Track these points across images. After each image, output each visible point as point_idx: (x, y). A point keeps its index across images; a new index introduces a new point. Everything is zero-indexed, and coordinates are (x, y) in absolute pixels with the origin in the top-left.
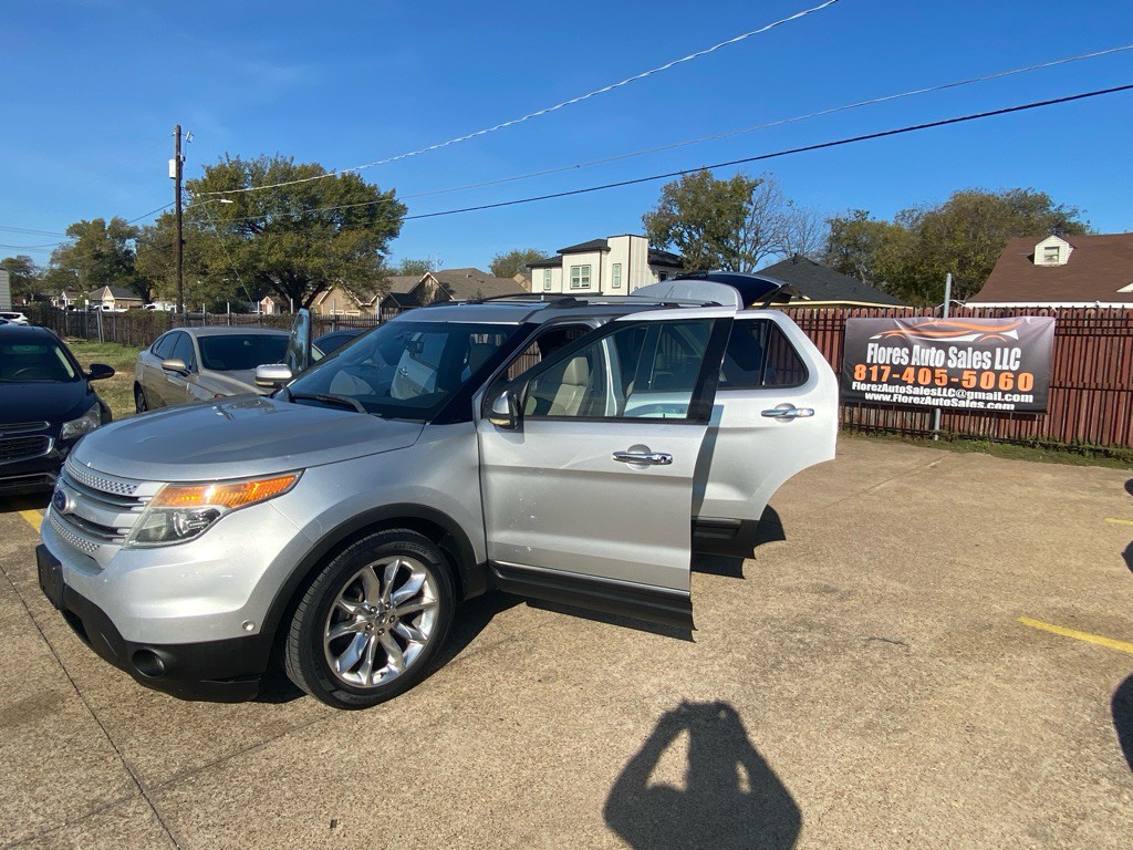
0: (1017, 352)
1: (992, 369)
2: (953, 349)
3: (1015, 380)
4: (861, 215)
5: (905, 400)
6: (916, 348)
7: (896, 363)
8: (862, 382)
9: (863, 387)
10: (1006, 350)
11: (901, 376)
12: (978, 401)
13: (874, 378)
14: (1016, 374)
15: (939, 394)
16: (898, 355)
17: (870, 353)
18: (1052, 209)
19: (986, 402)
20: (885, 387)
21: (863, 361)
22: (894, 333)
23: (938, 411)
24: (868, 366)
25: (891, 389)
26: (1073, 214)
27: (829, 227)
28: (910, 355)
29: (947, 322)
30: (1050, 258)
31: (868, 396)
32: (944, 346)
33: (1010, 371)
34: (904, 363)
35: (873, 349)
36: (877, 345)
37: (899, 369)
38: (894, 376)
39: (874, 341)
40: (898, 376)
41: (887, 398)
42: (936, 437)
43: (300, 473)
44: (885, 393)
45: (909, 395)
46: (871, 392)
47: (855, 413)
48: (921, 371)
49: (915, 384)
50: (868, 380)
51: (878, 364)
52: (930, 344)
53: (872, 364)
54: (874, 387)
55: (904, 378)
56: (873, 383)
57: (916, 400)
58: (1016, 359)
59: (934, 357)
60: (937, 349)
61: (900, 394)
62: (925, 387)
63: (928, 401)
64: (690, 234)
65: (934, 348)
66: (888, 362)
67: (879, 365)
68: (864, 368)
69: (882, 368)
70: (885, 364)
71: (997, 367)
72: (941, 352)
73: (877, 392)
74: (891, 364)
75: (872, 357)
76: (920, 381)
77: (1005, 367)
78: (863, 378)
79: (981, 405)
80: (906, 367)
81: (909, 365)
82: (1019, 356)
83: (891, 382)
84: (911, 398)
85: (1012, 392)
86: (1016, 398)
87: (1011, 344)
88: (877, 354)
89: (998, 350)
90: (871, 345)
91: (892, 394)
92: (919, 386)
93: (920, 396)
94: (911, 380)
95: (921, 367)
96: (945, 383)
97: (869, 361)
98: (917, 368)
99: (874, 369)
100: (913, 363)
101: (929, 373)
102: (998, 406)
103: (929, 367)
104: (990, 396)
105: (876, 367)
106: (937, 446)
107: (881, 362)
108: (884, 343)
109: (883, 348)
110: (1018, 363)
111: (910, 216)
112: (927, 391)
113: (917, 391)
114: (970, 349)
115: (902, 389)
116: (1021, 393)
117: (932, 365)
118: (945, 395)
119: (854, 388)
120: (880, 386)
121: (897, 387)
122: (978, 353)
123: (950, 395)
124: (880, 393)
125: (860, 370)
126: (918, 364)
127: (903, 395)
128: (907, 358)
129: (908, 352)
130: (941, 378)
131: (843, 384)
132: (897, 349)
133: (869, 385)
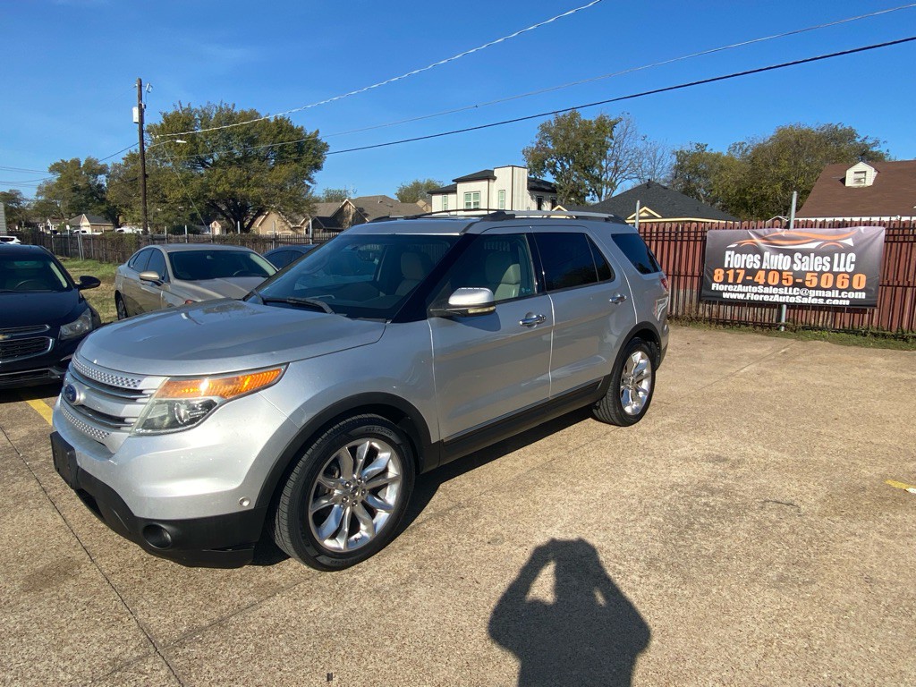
0: (852, 256)
1: (831, 271)
2: (798, 255)
3: (851, 280)
4: (701, 147)
5: (757, 298)
6: (767, 255)
7: (749, 267)
8: (720, 283)
9: (721, 288)
10: (843, 255)
11: (754, 278)
12: (818, 297)
13: (731, 280)
14: (852, 275)
15: (786, 293)
16: (751, 261)
17: (727, 259)
18: (858, 140)
19: (825, 298)
20: (740, 288)
21: (721, 266)
22: (747, 242)
23: (785, 307)
24: (726, 270)
25: (745, 289)
26: (875, 145)
27: (675, 157)
28: (761, 261)
29: (793, 232)
30: (859, 180)
31: (725, 295)
32: (791, 253)
33: (846, 272)
34: (756, 267)
35: (730, 256)
36: (733, 252)
37: (752, 272)
38: (748, 278)
39: (731, 249)
40: (751, 278)
41: (741, 297)
42: (783, 329)
43: (285, 367)
44: (740, 292)
45: (760, 294)
46: (728, 291)
47: (714, 309)
48: (771, 274)
49: (766, 285)
50: (725, 282)
51: (734, 268)
52: (779, 251)
53: (729, 269)
54: (730, 288)
55: (756, 280)
56: (729, 284)
57: (766, 298)
58: (852, 263)
59: (782, 262)
60: (784, 255)
61: (752, 293)
62: (774, 286)
63: (776, 299)
64: (562, 165)
65: (781, 255)
66: (743, 267)
67: (735, 269)
68: (722, 271)
69: (738, 271)
70: (740, 268)
71: (835, 269)
72: (788, 257)
73: (733, 292)
74: (745, 268)
75: (729, 262)
76: (770, 282)
77: (842, 269)
78: (721, 280)
79: (821, 301)
80: (757, 271)
81: (760, 269)
82: (854, 260)
83: (745, 283)
84: (762, 296)
85: (848, 290)
86: (851, 295)
87: (847, 250)
88: (734, 260)
89: (836, 256)
90: (728, 253)
91: (746, 293)
92: (769, 286)
93: (769, 294)
94: (762, 281)
95: (771, 270)
96: (790, 284)
97: (726, 266)
98: (767, 271)
99: (731, 273)
100: (764, 267)
101: (777, 275)
102: (836, 302)
103: (777, 270)
104: (829, 294)
105: (732, 271)
106: (784, 335)
107: (737, 267)
108: (739, 251)
109: (738, 255)
110: (853, 266)
111: (740, 148)
112: (775, 290)
113: (767, 290)
114: (812, 255)
115: (755, 289)
116: (855, 291)
117: (780, 268)
118: (790, 293)
119: (713, 289)
120: (736, 287)
121: (750, 287)
122: (819, 258)
123: (795, 293)
124: (735, 292)
125: (719, 274)
126: (768, 268)
127: (755, 294)
128: (759, 263)
129: (759, 258)
130: (787, 279)
131: (704, 285)
132: (751, 255)
133: (726, 286)
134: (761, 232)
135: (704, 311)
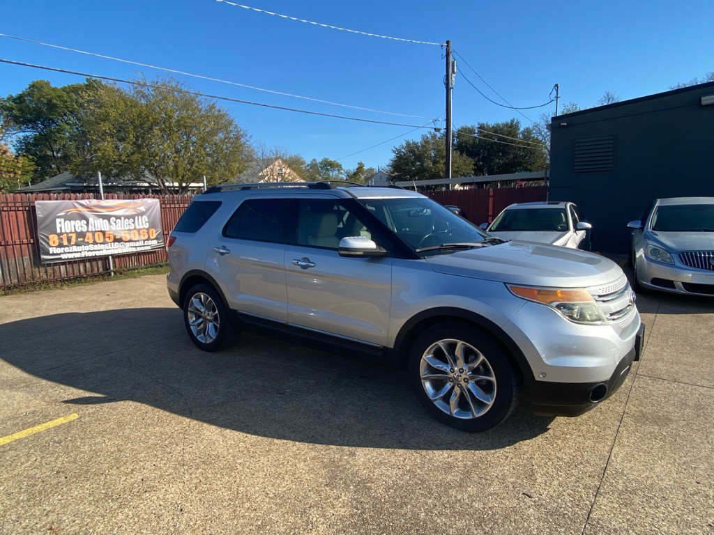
0: (145, 217)
1: (135, 229)
2: (113, 219)
3: (148, 233)
5: (90, 254)
6: (91, 220)
7: (79, 230)
8: (56, 247)
9: (59, 250)
10: (140, 217)
11: (84, 238)
12: (131, 247)
13: (65, 243)
14: (148, 229)
15: (110, 247)
16: (80, 226)
17: (58, 226)
19: (136, 247)
20: (75, 248)
21: (55, 232)
22: (73, 211)
23: (110, 257)
24: (59, 235)
25: (79, 249)
28: (87, 224)
31: (63, 256)
32: (108, 218)
33: (144, 228)
34: (85, 230)
35: (60, 223)
36: (63, 220)
37: (81, 235)
38: (79, 239)
39: (60, 217)
40: (82, 239)
41: (77, 255)
42: (113, 274)
44: (75, 252)
46: (65, 253)
48: (96, 234)
49: (95, 243)
50: (61, 245)
51: (66, 233)
52: (100, 216)
53: (61, 234)
54: (67, 249)
55: (86, 240)
56: (65, 246)
57: (98, 253)
58: (146, 222)
59: (102, 224)
61: (86, 251)
62: (101, 244)
63: (105, 253)
65: (101, 219)
66: (73, 231)
68: (56, 237)
69: (70, 235)
70: (71, 233)
71: (138, 227)
72: (106, 221)
73: (69, 253)
74: (76, 232)
75: (61, 228)
76: (97, 241)
77: (142, 227)
78: (57, 244)
79: (134, 250)
80: (86, 232)
81: (88, 231)
82: (147, 220)
83: (77, 244)
84: (94, 252)
85: (148, 240)
86: (150, 242)
87: (142, 214)
88: (63, 226)
89: (136, 217)
90: (58, 221)
91: (80, 252)
92: (97, 244)
93: (99, 250)
94: (91, 241)
95: (96, 232)
96: (112, 240)
97: (59, 231)
98: (93, 233)
99: (64, 237)
100: (90, 230)
101: (101, 234)
102: (143, 249)
103: (101, 231)
104: (137, 244)
105: (65, 235)
106: (116, 278)
107: (68, 231)
108: (67, 218)
109: (67, 222)
110: (147, 224)
112: (102, 247)
113: (96, 247)
114: (123, 218)
115: (87, 248)
116: (152, 240)
117: (103, 230)
118: (113, 247)
119: (51, 252)
120: (71, 248)
121: (83, 246)
122: (127, 220)
123: (116, 247)
124: (72, 253)
125: (53, 239)
126: (94, 230)
127: (88, 251)
128: (85, 227)
129: (85, 222)
130: (109, 237)
131: (41, 251)
132: (78, 221)
133: (62, 249)
134: (83, 202)
135: (40, 273)
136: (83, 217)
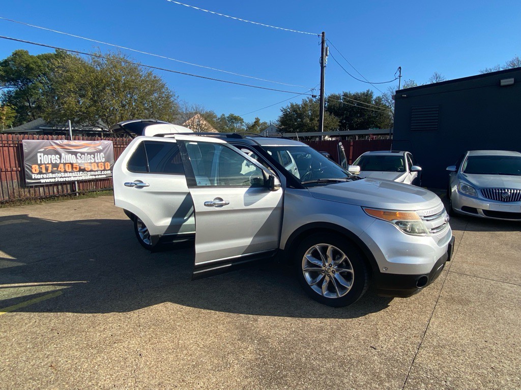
0: (102, 154)
1: (95, 162)
2: (79, 155)
3: (104, 165)
5: (62, 180)
6: (63, 155)
7: (54, 162)
8: (37, 174)
9: (39, 176)
10: (98, 154)
11: (58, 168)
12: (92, 175)
13: (44, 171)
14: (104, 163)
15: (76, 175)
16: (55, 159)
17: (39, 159)
19: (95, 175)
20: (51, 175)
21: (36, 163)
22: (50, 148)
23: (76, 182)
24: (40, 165)
25: (54, 175)
28: (60, 158)
29: (73, 142)
31: (42, 181)
32: (75, 153)
34: (58, 162)
35: (40, 156)
36: (42, 154)
37: (55, 165)
38: (54, 169)
39: (40, 152)
40: (56, 169)
41: (53, 180)
42: (78, 194)
44: (51, 178)
45: (63, 177)
46: (43, 178)
48: (67, 165)
49: (65, 172)
50: (40, 173)
51: (44, 164)
52: (69, 153)
54: (45, 176)
55: (59, 170)
56: (44, 174)
57: (67, 179)
58: (103, 157)
59: (71, 158)
60: (72, 155)
61: (59, 177)
62: (70, 172)
63: (72, 179)
65: (70, 155)
66: (50, 162)
67: (46, 164)
68: (37, 167)
69: (47, 165)
71: (97, 161)
72: (74, 156)
73: (46, 178)
74: (52, 163)
75: (41, 160)
76: (67, 170)
77: (100, 161)
78: (38, 172)
79: (94, 177)
81: (60, 163)
83: (52, 172)
85: (104, 170)
86: (105, 172)
87: (100, 151)
88: (43, 158)
89: (96, 154)
90: (39, 155)
91: (55, 178)
92: (67, 172)
93: (68, 177)
94: (63, 170)
95: (66, 163)
96: (78, 170)
97: (39, 162)
98: (65, 164)
99: (43, 167)
100: (62, 162)
101: (70, 166)
102: (100, 177)
103: (70, 163)
104: (96, 173)
105: (44, 165)
106: (80, 198)
107: (46, 163)
108: (45, 153)
109: (46, 156)
110: (104, 159)
112: (70, 174)
113: (66, 175)
114: (86, 154)
115: (60, 175)
116: (107, 170)
117: (71, 162)
118: (79, 175)
119: (33, 178)
120: (48, 175)
121: (57, 174)
122: (89, 155)
123: (81, 175)
124: (48, 178)
125: (35, 168)
126: (65, 162)
127: (60, 177)
128: (59, 160)
129: (59, 157)
130: (76, 168)
131: (26, 176)
132: (53, 156)
133: (42, 175)
134: (57, 142)
135: (25, 193)
136: (57, 153)
